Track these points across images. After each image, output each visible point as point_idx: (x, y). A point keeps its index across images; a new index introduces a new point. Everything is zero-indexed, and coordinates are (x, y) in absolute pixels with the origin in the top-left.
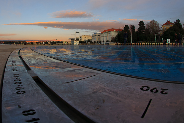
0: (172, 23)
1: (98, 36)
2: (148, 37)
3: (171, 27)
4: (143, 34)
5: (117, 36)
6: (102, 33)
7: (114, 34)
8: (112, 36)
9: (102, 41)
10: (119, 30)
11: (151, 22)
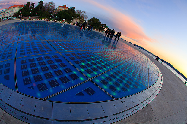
0: (67, 8)
1: (4, 12)
2: (44, 14)
3: (66, 10)
4: (39, 10)
5: (19, 11)
6: (8, 9)
7: (16, 10)
8: (15, 12)
9: (6, 17)
10: (22, 6)
11: (50, 3)
